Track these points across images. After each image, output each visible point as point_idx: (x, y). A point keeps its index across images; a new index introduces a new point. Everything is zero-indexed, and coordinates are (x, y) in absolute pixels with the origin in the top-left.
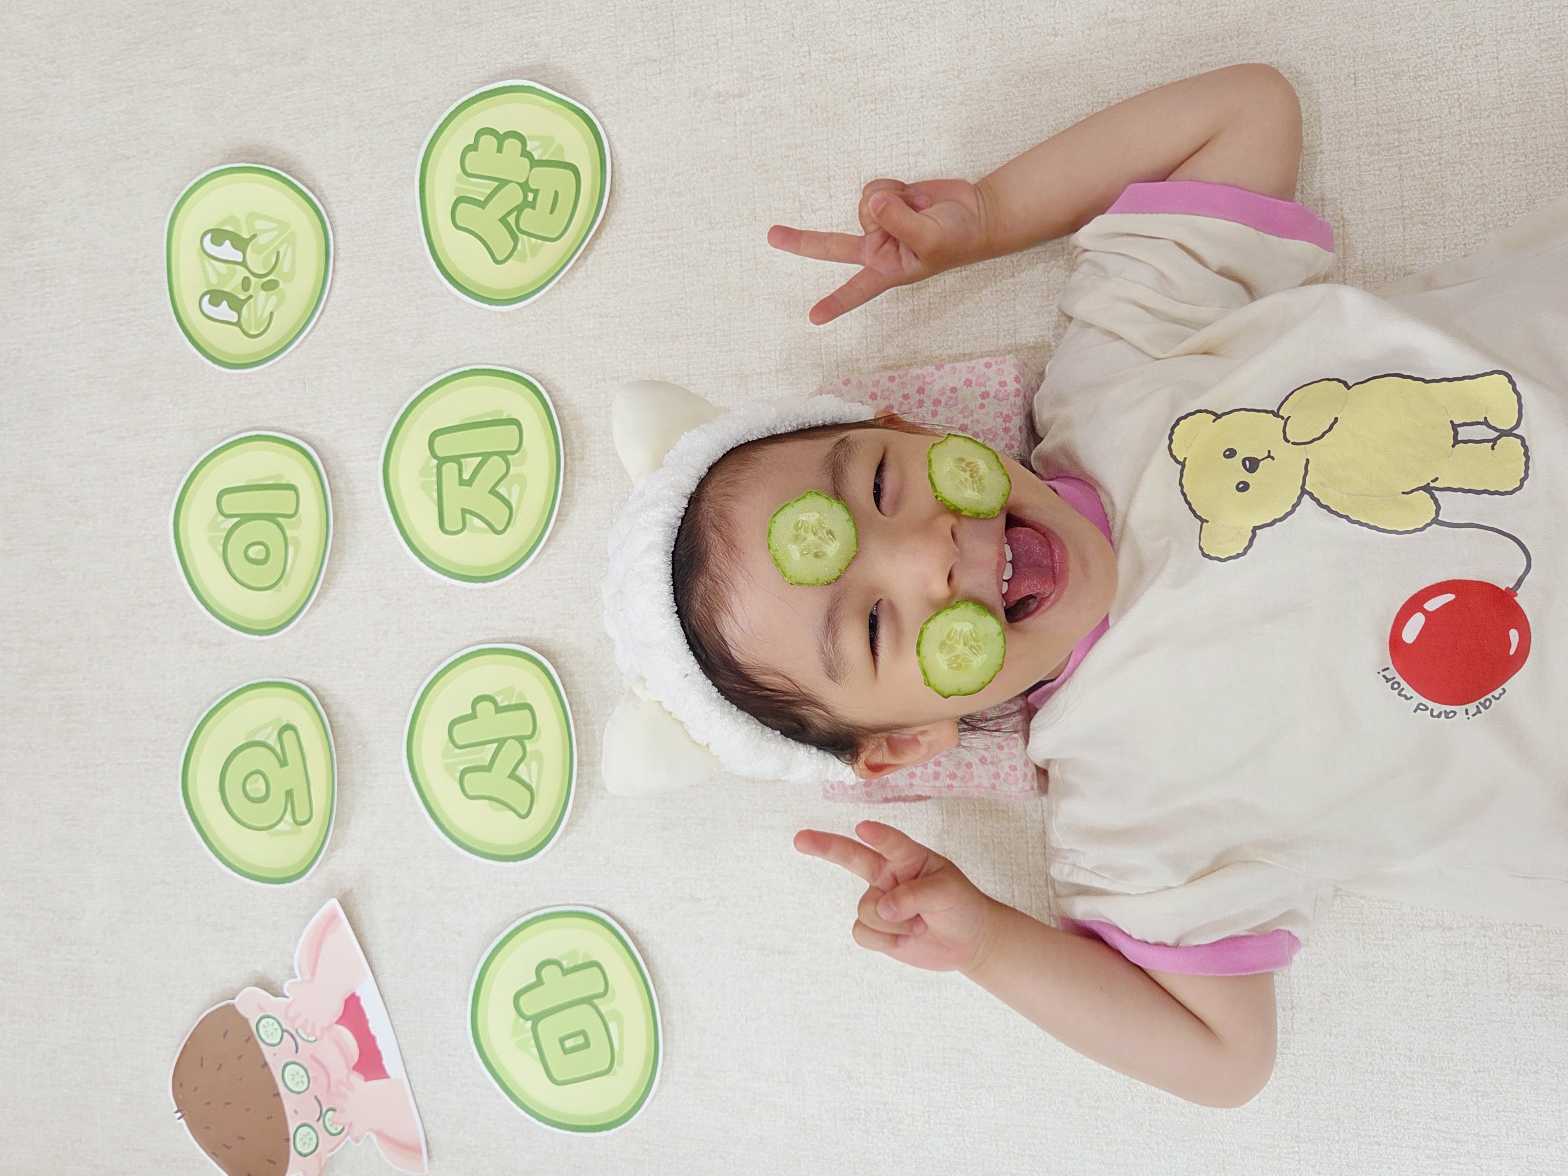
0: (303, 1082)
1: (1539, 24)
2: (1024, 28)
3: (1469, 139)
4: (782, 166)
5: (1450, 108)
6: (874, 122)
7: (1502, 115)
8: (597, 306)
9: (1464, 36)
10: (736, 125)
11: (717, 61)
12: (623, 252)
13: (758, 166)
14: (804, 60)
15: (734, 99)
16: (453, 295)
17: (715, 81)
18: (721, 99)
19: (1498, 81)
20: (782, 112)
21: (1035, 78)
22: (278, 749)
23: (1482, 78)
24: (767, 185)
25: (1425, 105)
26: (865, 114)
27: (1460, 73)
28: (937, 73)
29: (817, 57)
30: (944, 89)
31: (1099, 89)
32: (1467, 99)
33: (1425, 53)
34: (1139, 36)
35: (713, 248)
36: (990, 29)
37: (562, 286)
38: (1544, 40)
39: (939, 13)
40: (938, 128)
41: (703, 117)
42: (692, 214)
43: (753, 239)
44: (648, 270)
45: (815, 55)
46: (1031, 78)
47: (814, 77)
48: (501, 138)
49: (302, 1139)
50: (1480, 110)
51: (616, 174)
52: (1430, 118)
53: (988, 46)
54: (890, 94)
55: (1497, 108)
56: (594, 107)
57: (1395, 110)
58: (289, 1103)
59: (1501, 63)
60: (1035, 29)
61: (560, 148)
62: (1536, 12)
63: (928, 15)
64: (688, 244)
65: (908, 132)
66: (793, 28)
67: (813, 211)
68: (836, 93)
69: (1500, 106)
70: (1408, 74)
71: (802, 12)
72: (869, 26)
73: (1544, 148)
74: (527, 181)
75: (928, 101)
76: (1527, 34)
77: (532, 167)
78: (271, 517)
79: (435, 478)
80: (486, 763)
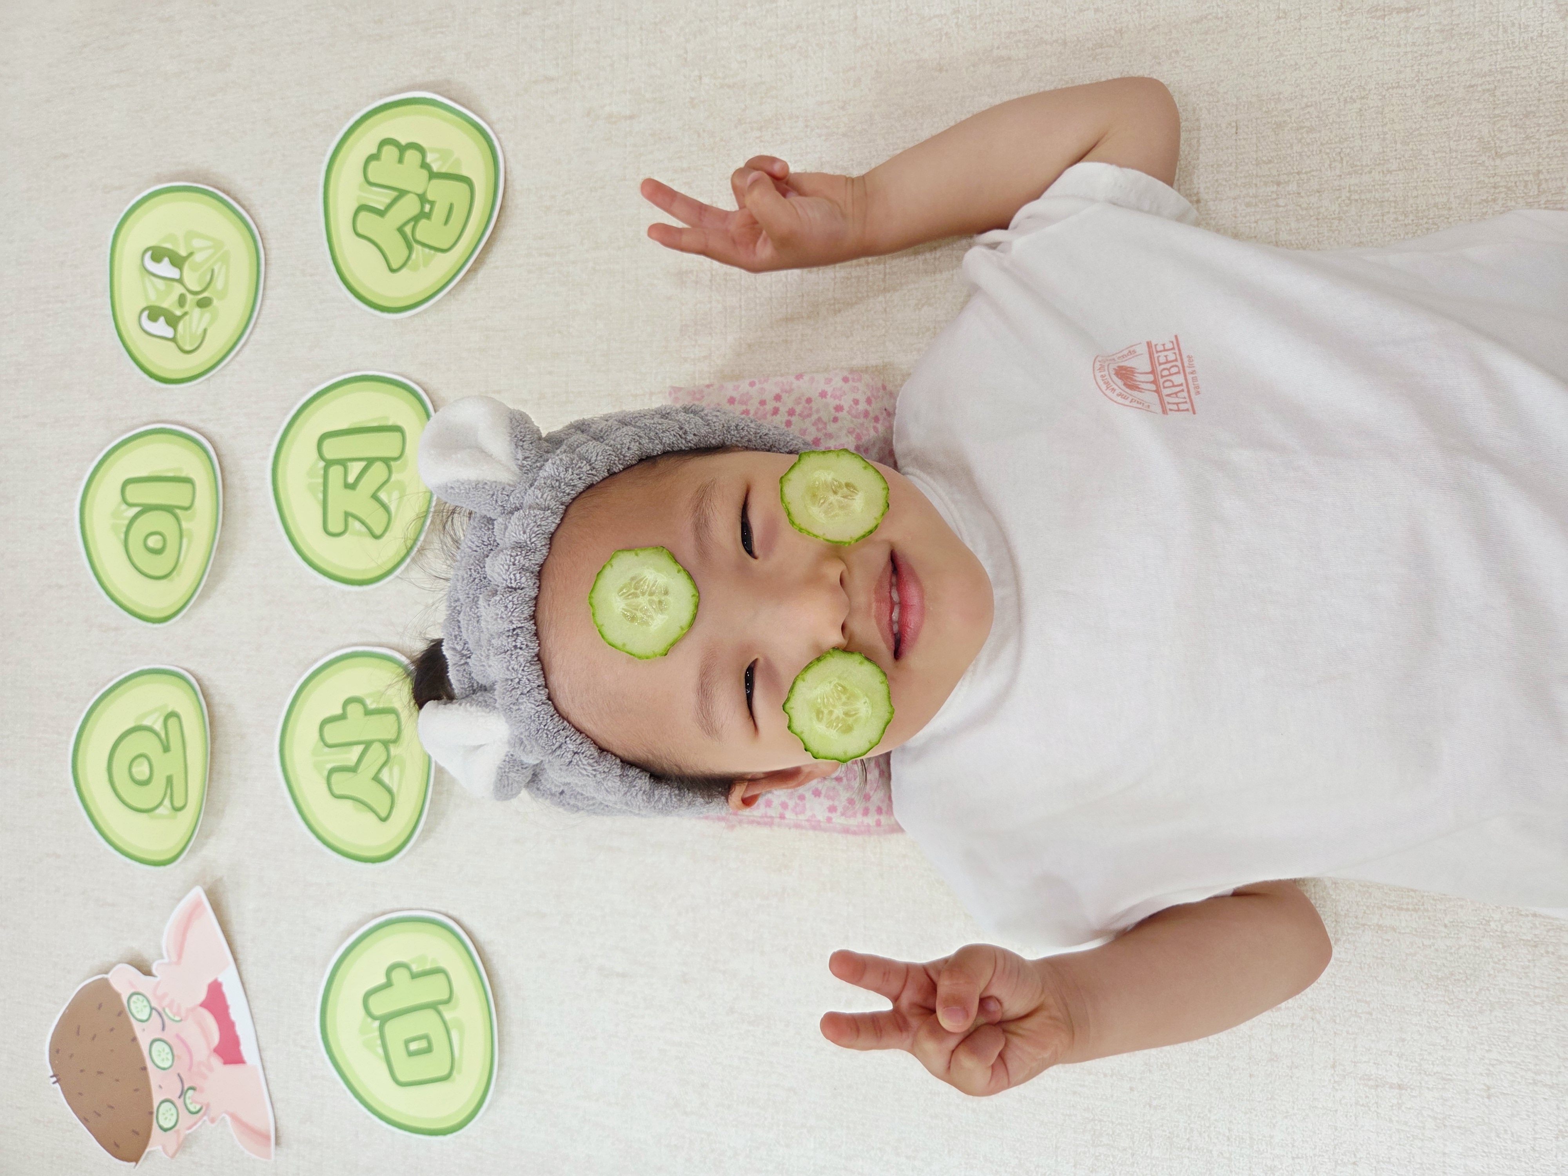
0: (167, 1059)
1: (1428, 80)
3: (1348, 195)
5: (1330, 162)
7: (1383, 172)
8: (484, 319)
11: (612, 82)
12: (511, 267)
14: (694, 83)
15: (625, 120)
16: (350, 302)
18: (613, 120)
19: (1382, 136)
20: (671, 135)
22: (163, 735)
23: (1365, 133)
25: (1305, 157)
27: (1343, 127)
28: (822, 103)
29: (708, 82)
32: (1348, 154)
33: (1310, 104)
34: (1023, 74)
38: (1430, 97)
41: (595, 137)
48: (402, 149)
49: (164, 1114)
50: (1362, 165)
52: (1310, 172)
55: (1378, 165)
56: (493, 123)
57: (1276, 161)
58: (155, 1077)
59: (1385, 118)
61: (457, 162)
62: (1425, 67)
66: (686, 53)
69: (1382, 162)
70: (1290, 125)
72: (759, 52)
74: (424, 194)
76: (1414, 90)
77: (430, 179)
78: (170, 508)
79: (321, 480)
80: (353, 764)
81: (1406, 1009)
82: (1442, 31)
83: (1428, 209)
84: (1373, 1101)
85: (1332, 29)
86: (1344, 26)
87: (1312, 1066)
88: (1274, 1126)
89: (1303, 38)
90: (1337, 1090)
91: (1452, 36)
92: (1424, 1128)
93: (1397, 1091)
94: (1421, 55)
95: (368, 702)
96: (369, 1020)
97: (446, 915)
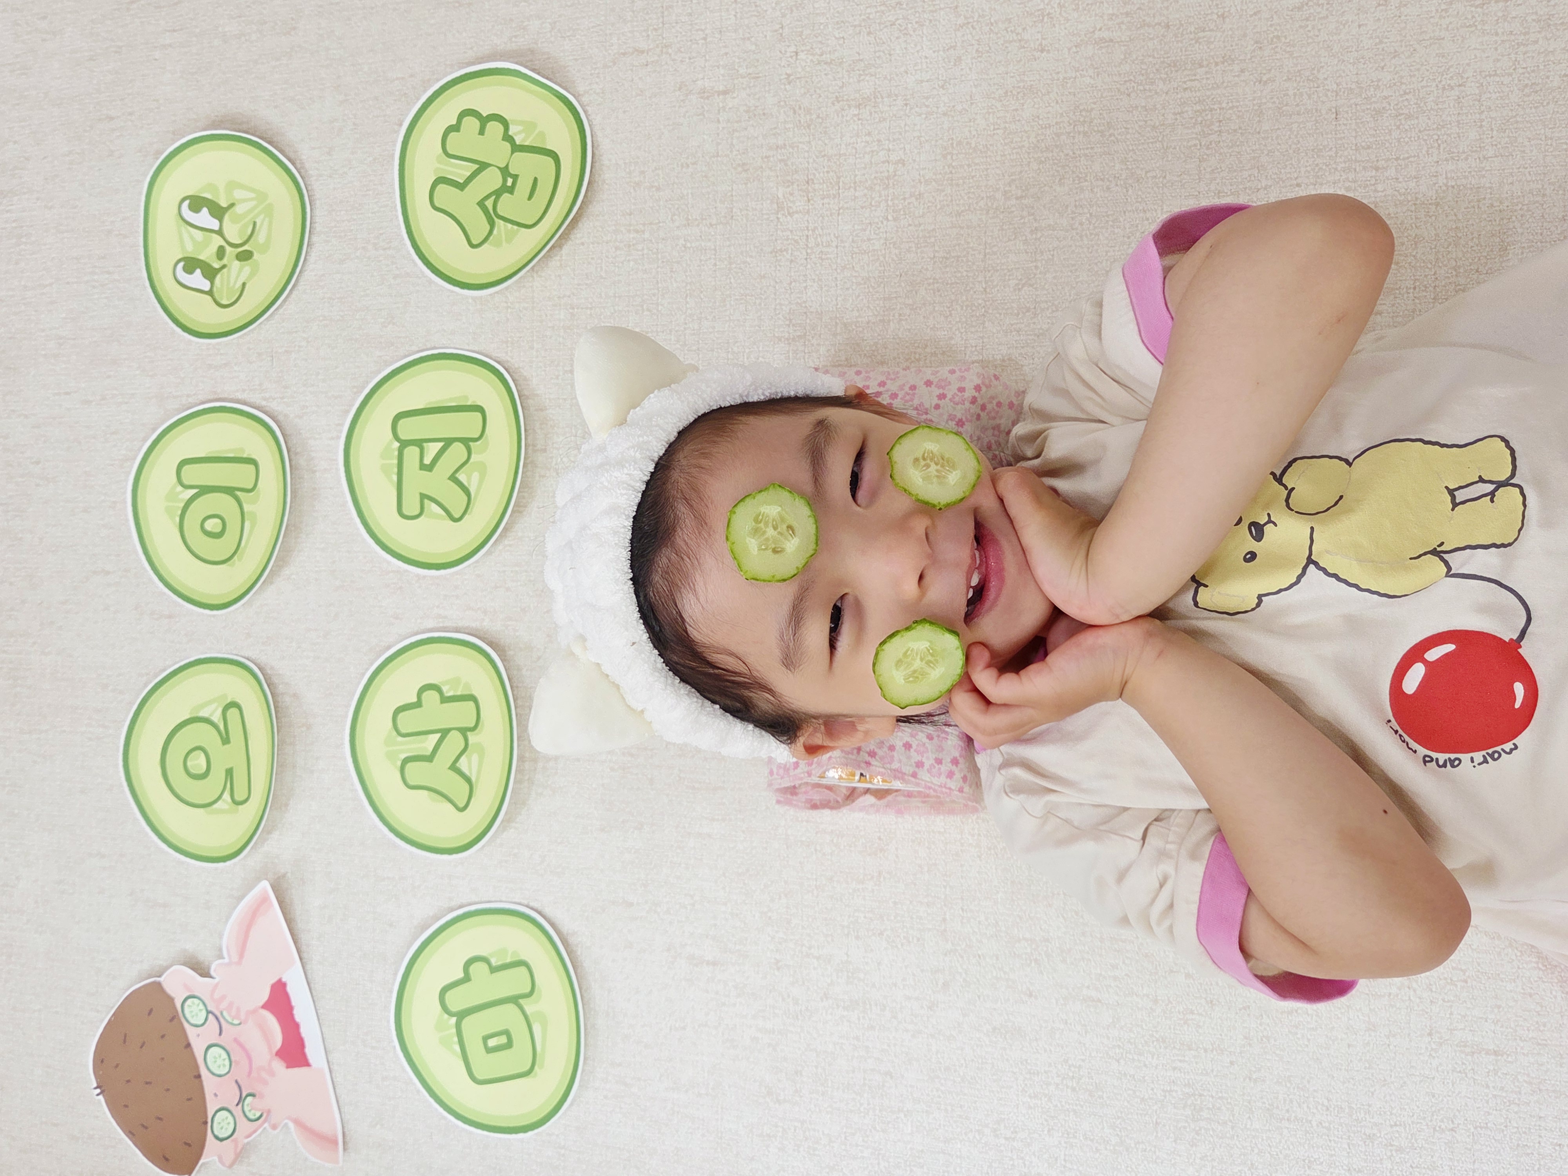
0: (224, 1066)
1: (1524, 68)
2: (1011, 42)
3: (1445, 181)
4: (762, 167)
6: (856, 128)
7: (1479, 158)
8: (569, 297)
9: (1448, 77)
10: (719, 121)
11: (705, 56)
12: (598, 243)
13: (739, 165)
14: (790, 59)
15: (718, 95)
16: (427, 276)
17: (701, 76)
18: (706, 95)
19: (1479, 124)
20: (766, 111)
21: (1018, 93)
22: (221, 726)
23: (1462, 120)
24: (746, 184)
26: (848, 118)
27: (1441, 113)
28: (922, 81)
29: (804, 57)
30: (927, 98)
31: (1081, 108)
32: (1446, 141)
33: (1408, 91)
34: (1125, 58)
35: (689, 245)
36: (978, 40)
37: (535, 275)
38: (1527, 85)
39: (928, 21)
40: (919, 137)
41: (687, 112)
42: (670, 209)
43: (728, 238)
44: (622, 263)
45: (802, 56)
46: (1014, 92)
47: (799, 78)
48: (484, 120)
49: (219, 1123)
51: (597, 165)
52: (1408, 158)
53: (974, 58)
54: (873, 100)
55: (1476, 151)
56: (579, 95)
57: (1375, 146)
58: (209, 1086)
59: (1483, 105)
60: (1023, 43)
61: (542, 135)
62: (1522, 56)
63: (917, 22)
64: (663, 240)
65: (889, 140)
66: (782, 28)
67: (789, 213)
68: (820, 96)
70: (1389, 112)
71: (792, 11)
72: (858, 29)
73: (1519, 194)
74: (507, 166)
75: (911, 109)
76: (1511, 78)
77: (512, 153)
78: (230, 491)
79: (395, 461)
80: (428, 752)
81: (1502, 976)
82: (1539, 21)
83: (1523, 196)
84: (1470, 1068)
85: (1432, 17)
86: (1443, 14)
87: (1409, 1035)
88: (1373, 1094)
89: (1403, 25)
90: (1434, 1057)
91: (1549, 26)
92: (1520, 1093)
93: (1493, 1057)
94: (1518, 44)
95: (445, 689)
96: (446, 1016)
97: (527, 906)
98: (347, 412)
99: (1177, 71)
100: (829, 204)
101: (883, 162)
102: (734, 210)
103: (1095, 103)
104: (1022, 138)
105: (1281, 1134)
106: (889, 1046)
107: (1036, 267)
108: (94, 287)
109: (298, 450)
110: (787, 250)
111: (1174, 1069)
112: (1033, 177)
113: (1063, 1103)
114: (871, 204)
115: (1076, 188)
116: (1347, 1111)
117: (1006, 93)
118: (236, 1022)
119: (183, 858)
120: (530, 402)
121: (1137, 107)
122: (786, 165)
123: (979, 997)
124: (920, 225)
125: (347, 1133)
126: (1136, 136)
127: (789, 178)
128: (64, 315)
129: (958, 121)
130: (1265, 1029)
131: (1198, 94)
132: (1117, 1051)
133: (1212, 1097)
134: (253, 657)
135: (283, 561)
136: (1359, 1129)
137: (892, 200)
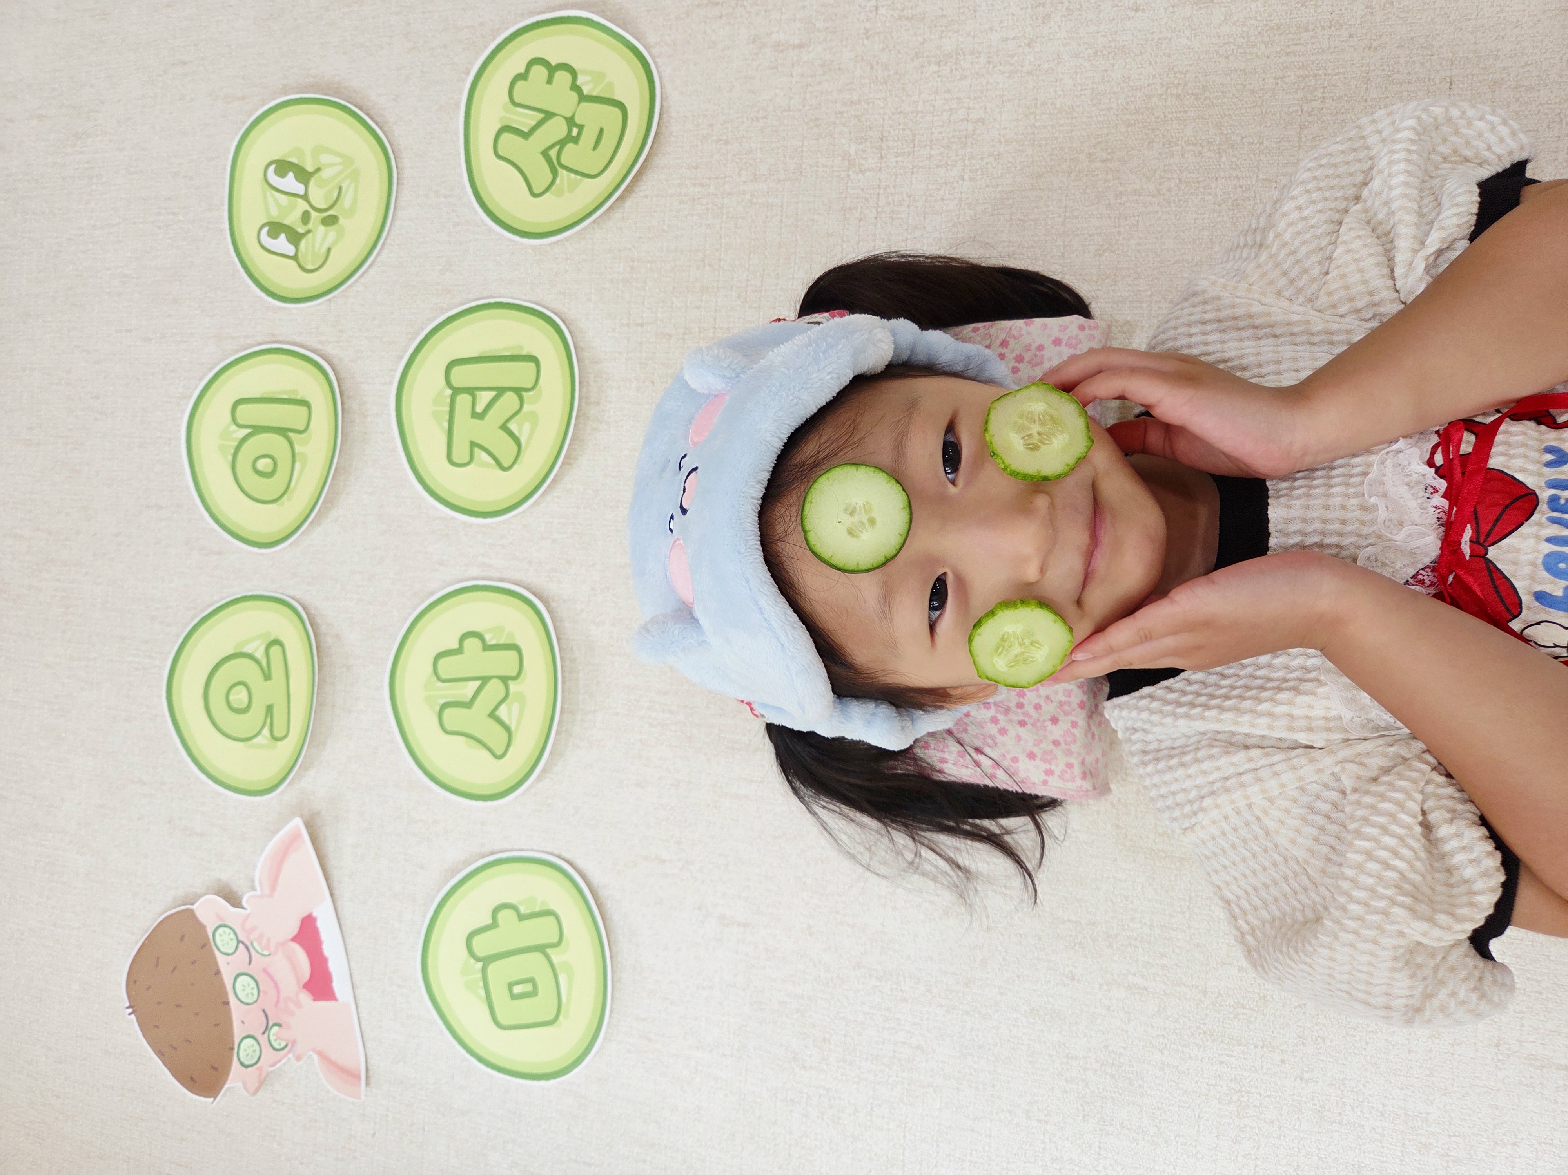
0: (252, 994)
4: (834, 123)
6: (935, 85)
8: (630, 249)
10: (792, 76)
13: (810, 120)
15: (793, 49)
16: (486, 224)
18: (780, 48)
21: (1109, 53)
22: (264, 662)
26: (928, 75)
28: (1007, 39)
31: (1176, 69)
35: (755, 200)
37: (596, 226)
40: (1002, 96)
42: (737, 163)
43: (796, 195)
44: (686, 217)
46: (1105, 52)
47: (878, 33)
48: (552, 69)
49: (245, 1050)
51: (665, 116)
54: (955, 57)
56: (649, 45)
58: (237, 1012)
61: (610, 85)
64: (729, 194)
65: (969, 98)
67: (860, 171)
74: (573, 117)
75: (994, 67)
77: (580, 101)
78: (282, 431)
79: (447, 409)
80: (468, 700)
95: (487, 637)
96: (472, 961)
97: (559, 857)
98: (401, 357)
99: (1281, 34)
100: (903, 162)
101: (962, 120)
102: (804, 166)
103: (1190, 65)
104: (1110, 99)
105: (1331, 1137)
106: (922, 1020)
107: (1119, 233)
108: (159, 227)
109: (351, 394)
110: (856, 208)
111: (1222, 1063)
112: (1121, 140)
113: (1101, 1090)
114: (947, 163)
115: (1166, 153)
116: (1403, 1118)
117: (1096, 53)
118: (266, 953)
119: (221, 789)
120: (586, 354)
121: (1236, 70)
122: (859, 121)
123: (1018, 977)
124: (998, 186)
125: (370, 1068)
126: (1234, 100)
127: (863, 135)
128: (129, 255)
129: (1044, 81)
130: (1321, 1029)
131: (1302, 59)
132: (1161, 1040)
133: (1261, 1095)
134: (298, 597)
135: (330, 503)
136: (1415, 1137)
137: (969, 159)
